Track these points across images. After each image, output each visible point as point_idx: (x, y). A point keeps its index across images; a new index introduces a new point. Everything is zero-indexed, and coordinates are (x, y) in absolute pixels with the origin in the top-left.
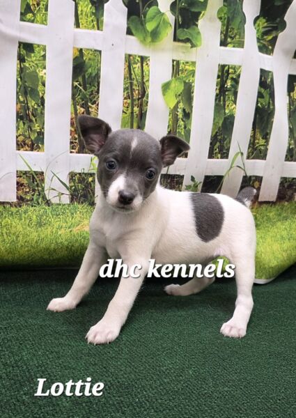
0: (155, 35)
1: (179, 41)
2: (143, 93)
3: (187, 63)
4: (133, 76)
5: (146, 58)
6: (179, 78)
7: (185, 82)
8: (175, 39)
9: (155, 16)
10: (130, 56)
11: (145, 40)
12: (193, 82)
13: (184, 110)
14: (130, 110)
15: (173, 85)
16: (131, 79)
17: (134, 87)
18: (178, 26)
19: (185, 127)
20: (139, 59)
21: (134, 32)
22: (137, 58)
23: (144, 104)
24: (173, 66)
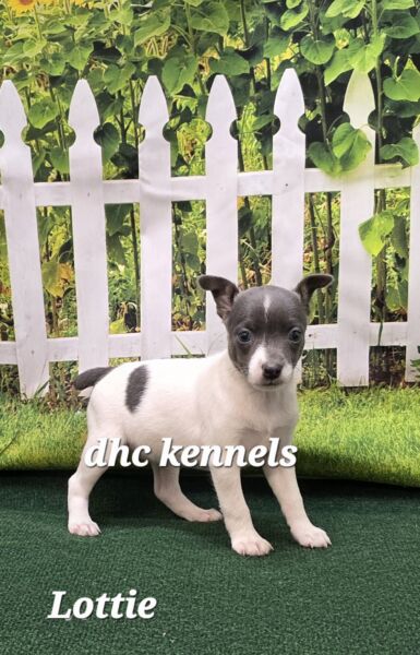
0: (347, 161)
1: (384, 162)
2: (332, 240)
3: (398, 190)
4: (317, 221)
5: (336, 193)
6: (387, 214)
7: (395, 217)
8: (378, 161)
9: (345, 136)
10: (312, 194)
11: (332, 170)
12: (408, 215)
13: (396, 256)
14: (313, 266)
15: (376, 224)
16: (314, 224)
17: (319, 235)
18: (381, 142)
19: (399, 279)
20: (325, 197)
21: (316, 163)
22: (322, 196)
23: (334, 255)
24: (376, 197)
